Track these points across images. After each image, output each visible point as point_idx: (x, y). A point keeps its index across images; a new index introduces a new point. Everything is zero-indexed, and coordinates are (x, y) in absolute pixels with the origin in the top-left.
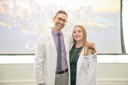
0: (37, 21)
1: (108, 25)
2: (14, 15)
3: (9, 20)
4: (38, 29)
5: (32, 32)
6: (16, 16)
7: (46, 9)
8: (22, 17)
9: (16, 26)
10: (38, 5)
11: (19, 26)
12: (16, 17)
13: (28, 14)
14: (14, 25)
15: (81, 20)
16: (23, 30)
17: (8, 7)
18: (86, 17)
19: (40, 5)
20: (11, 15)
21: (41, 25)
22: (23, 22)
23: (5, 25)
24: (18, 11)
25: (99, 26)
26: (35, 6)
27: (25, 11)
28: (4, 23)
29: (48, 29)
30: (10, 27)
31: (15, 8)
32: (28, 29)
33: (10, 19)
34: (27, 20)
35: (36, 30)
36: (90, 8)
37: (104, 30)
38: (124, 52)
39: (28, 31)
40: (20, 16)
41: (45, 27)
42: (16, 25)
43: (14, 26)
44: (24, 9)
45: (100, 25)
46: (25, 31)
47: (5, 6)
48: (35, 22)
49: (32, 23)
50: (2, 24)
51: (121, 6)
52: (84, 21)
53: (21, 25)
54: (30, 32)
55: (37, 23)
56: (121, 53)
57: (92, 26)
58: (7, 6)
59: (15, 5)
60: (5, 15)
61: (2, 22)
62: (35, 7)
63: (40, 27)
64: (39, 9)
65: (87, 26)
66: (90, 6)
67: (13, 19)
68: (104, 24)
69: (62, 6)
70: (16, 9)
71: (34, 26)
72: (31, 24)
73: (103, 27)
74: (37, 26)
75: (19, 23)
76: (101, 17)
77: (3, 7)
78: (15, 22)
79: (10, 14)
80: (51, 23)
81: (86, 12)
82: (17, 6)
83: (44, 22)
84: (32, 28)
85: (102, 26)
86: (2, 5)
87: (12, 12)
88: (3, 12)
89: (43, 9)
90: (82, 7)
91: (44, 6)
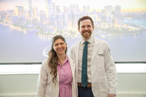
0: (56, 24)
1: (140, 28)
2: (29, 18)
3: (24, 24)
4: (57, 33)
5: (50, 37)
6: (33, 19)
7: (66, 10)
8: (39, 20)
9: (32, 31)
10: (57, 6)
11: (35, 30)
12: (32, 21)
13: (46, 17)
14: (30, 29)
15: (108, 23)
16: (40, 35)
17: (23, 9)
18: (113, 18)
19: (59, 6)
20: (26, 18)
21: (61, 29)
22: (40, 26)
23: (20, 29)
24: (34, 13)
25: (129, 29)
26: (53, 7)
27: (42, 13)
28: (18, 27)
29: (69, 34)
30: (25, 32)
31: (30, 9)
32: (46, 34)
33: (25, 22)
34: (44, 23)
35: (54, 34)
36: (118, 8)
37: (135, 34)
39: (45, 36)
40: (36, 19)
41: (65, 31)
42: (32, 29)
43: (29, 31)
44: (42, 11)
45: (130, 27)
46: (42, 36)
47: (20, 8)
48: (53, 26)
49: (51, 27)
50: (16, 28)
52: (111, 24)
53: (38, 30)
54: (47, 37)
55: (56, 26)
57: (120, 28)
59: (31, 7)
60: (20, 18)
61: (17, 26)
62: (53, 9)
63: (59, 31)
64: (58, 10)
65: (115, 29)
66: (118, 5)
67: (29, 22)
68: (136, 26)
69: (84, 7)
70: (32, 11)
71: (53, 30)
72: (48, 27)
73: (134, 30)
74: (56, 31)
75: (36, 27)
76: (131, 18)
77: (17, 9)
78: (31, 25)
79: (25, 16)
80: (73, 27)
81: (113, 13)
82: (33, 8)
83: (64, 26)
84: (51, 33)
86: (16, 6)
87: (27, 14)
88: (17, 14)
89: (62, 10)
90: (109, 7)
91: (64, 7)
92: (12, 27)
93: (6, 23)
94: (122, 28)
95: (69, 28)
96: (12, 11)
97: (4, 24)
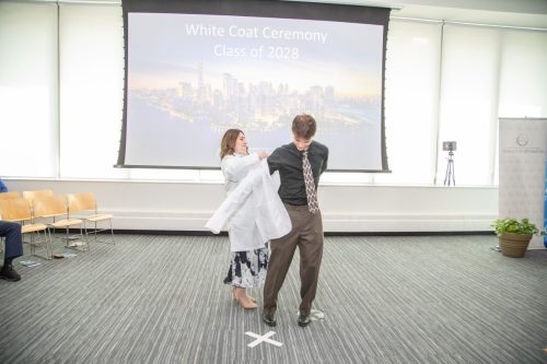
0: (237, 110)
1: (360, 121)
3: (190, 109)
6: (203, 102)
7: (253, 90)
8: (212, 103)
11: (206, 119)
12: (202, 104)
13: (222, 99)
17: (190, 87)
18: (323, 105)
19: (241, 84)
20: (194, 100)
22: (214, 112)
23: (184, 117)
26: (235, 85)
27: (217, 94)
28: (182, 114)
29: (257, 125)
30: (192, 121)
31: (200, 87)
33: (192, 107)
34: (220, 108)
35: (234, 126)
36: (330, 90)
37: (353, 129)
38: (385, 168)
40: (208, 101)
44: (217, 91)
45: (346, 119)
47: (186, 86)
48: (234, 113)
49: (229, 114)
50: (178, 115)
51: (383, 89)
53: (210, 118)
54: (224, 129)
55: (238, 113)
56: (381, 168)
57: (333, 120)
58: (189, 85)
59: (202, 84)
60: (185, 100)
61: (179, 112)
62: (234, 87)
64: (242, 90)
66: (330, 86)
67: (198, 107)
68: (354, 118)
69: (281, 86)
70: (203, 89)
71: (232, 119)
73: (351, 124)
74: (237, 120)
75: (207, 113)
77: (181, 87)
79: (192, 98)
81: (322, 97)
82: (204, 85)
83: (249, 113)
85: (349, 120)
86: (181, 83)
87: (195, 95)
88: (181, 94)
89: (247, 90)
90: (317, 88)
91: (251, 84)
92: (173, 113)
93: (166, 107)
94: (336, 120)
95: (257, 117)
96: (174, 90)
97: (163, 109)
